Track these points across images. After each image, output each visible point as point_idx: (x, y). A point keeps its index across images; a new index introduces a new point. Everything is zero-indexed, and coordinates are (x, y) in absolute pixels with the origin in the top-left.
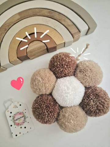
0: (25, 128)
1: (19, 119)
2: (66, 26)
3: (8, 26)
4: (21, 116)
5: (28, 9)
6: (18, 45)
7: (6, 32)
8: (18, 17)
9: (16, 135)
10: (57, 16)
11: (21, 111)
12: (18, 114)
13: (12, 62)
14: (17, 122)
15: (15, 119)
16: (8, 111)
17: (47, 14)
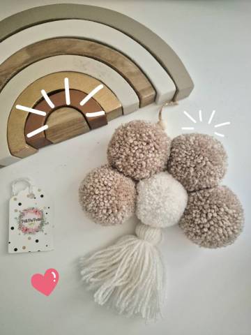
0: (37, 241)
1: (32, 221)
3: (6, 75)
4: (37, 217)
5: (46, 40)
8: (26, 56)
11: (40, 208)
12: (32, 211)
14: (26, 225)
15: (24, 218)
16: (15, 199)
17: (85, 50)
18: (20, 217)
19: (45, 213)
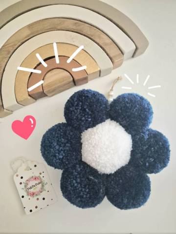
0: (44, 199)
2: (103, 46)
3: (13, 46)
4: (37, 182)
6: (29, 76)
7: (9, 56)
8: (27, 32)
9: (31, 211)
10: (86, 29)
11: (37, 175)
12: (33, 179)
13: (21, 101)
14: (32, 190)
16: (17, 175)
18: (25, 186)
19: (42, 177)
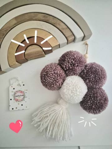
0: (22, 105)
1: (19, 96)
4: (22, 94)
8: (15, 22)
12: (19, 92)
14: (17, 98)
15: (16, 95)
16: (12, 87)
17: (42, 18)
18: (14, 94)
19: (25, 92)
